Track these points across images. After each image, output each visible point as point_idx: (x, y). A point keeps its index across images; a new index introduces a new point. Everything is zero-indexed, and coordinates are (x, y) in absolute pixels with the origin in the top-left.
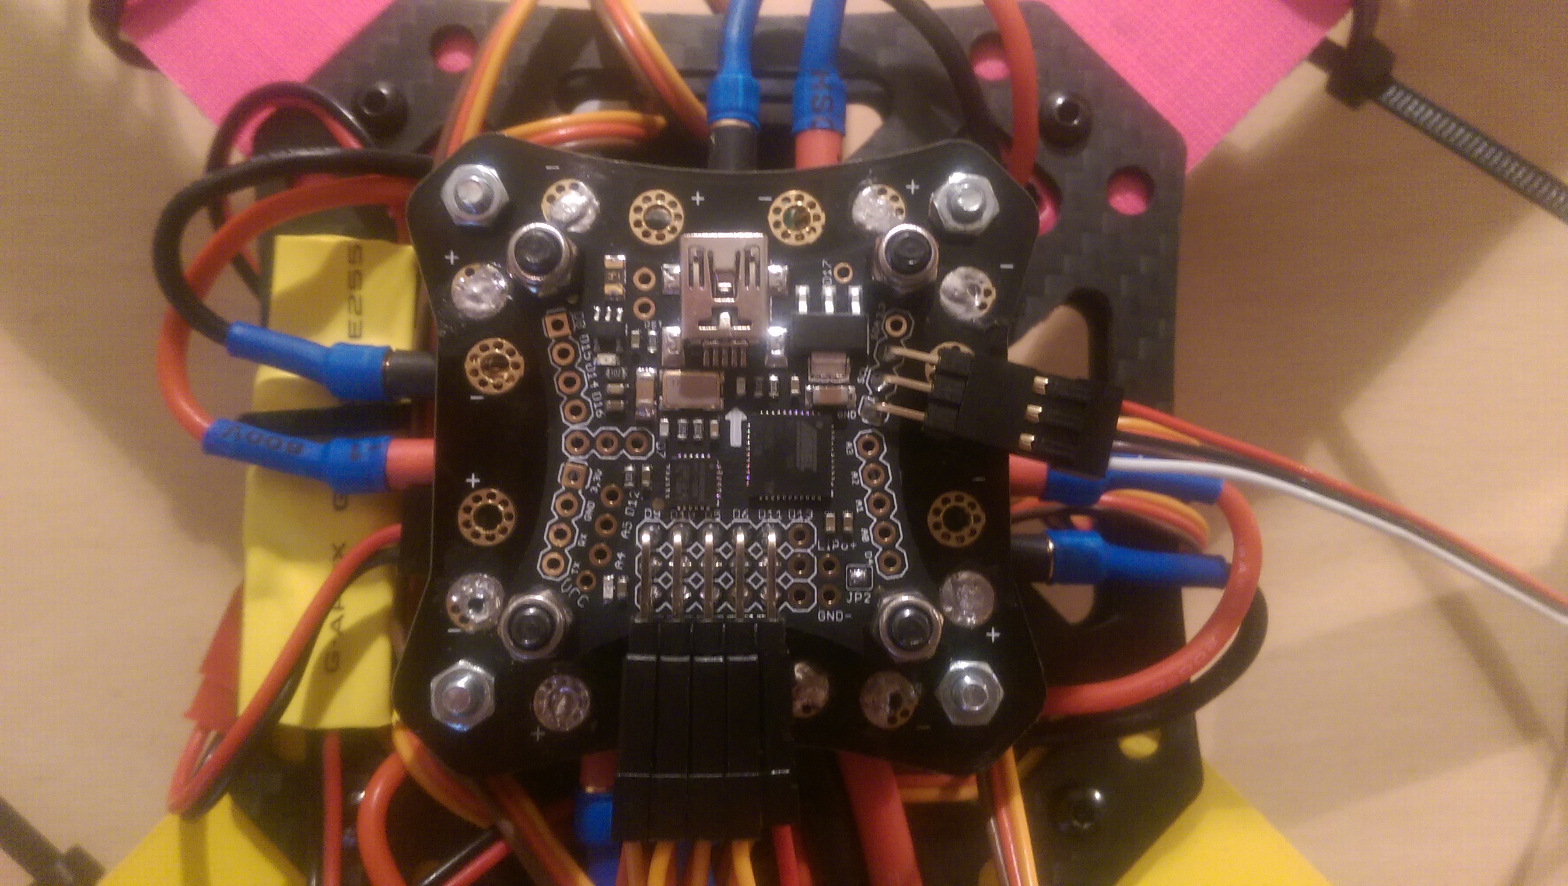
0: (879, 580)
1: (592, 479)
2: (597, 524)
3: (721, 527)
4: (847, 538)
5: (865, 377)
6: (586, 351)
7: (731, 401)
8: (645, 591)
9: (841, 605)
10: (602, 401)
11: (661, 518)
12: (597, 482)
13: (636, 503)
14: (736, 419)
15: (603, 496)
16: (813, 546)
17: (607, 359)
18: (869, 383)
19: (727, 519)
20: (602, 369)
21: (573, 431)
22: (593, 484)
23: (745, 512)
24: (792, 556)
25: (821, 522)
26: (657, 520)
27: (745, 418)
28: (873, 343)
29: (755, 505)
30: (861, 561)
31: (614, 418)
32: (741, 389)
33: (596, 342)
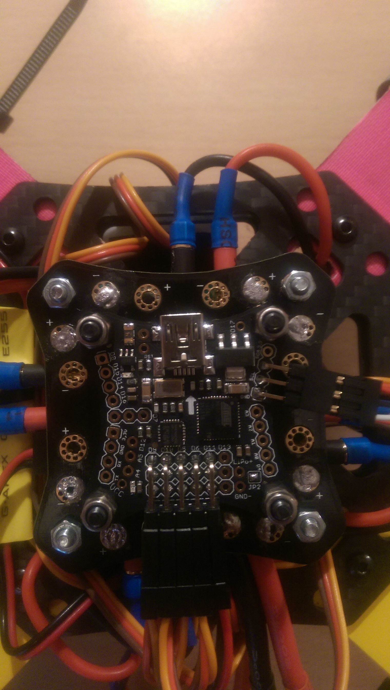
0: (264, 478)
1: (122, 434)
2: (126, 456)
3: (186, 455)
4: (247, 458)
5: (253, 378)
6: (117, 371)
7: (189, 393)
8: (150, 488)
9: (247, 491)
10: (125, 395)
11: (157, 452)
12: (125, 435)
13: (144, 445)
14: (191, 401)
15: (128, 442)
16: (231, 463)
17: (127, 375)
18: (256, 381)
19: (188, 451)
20: (125, 380)
21: (112, 411)
22: (123, 436)
23: (197, 447)
24: (221, 468)
25: (234, 450)
26: (155, 453)
27: (195, 400)
28: (256, 360)
29: (202, 444)
30: (255, 469)
31: (131, 404)
32: (193, 386)
33: (121, 367)
